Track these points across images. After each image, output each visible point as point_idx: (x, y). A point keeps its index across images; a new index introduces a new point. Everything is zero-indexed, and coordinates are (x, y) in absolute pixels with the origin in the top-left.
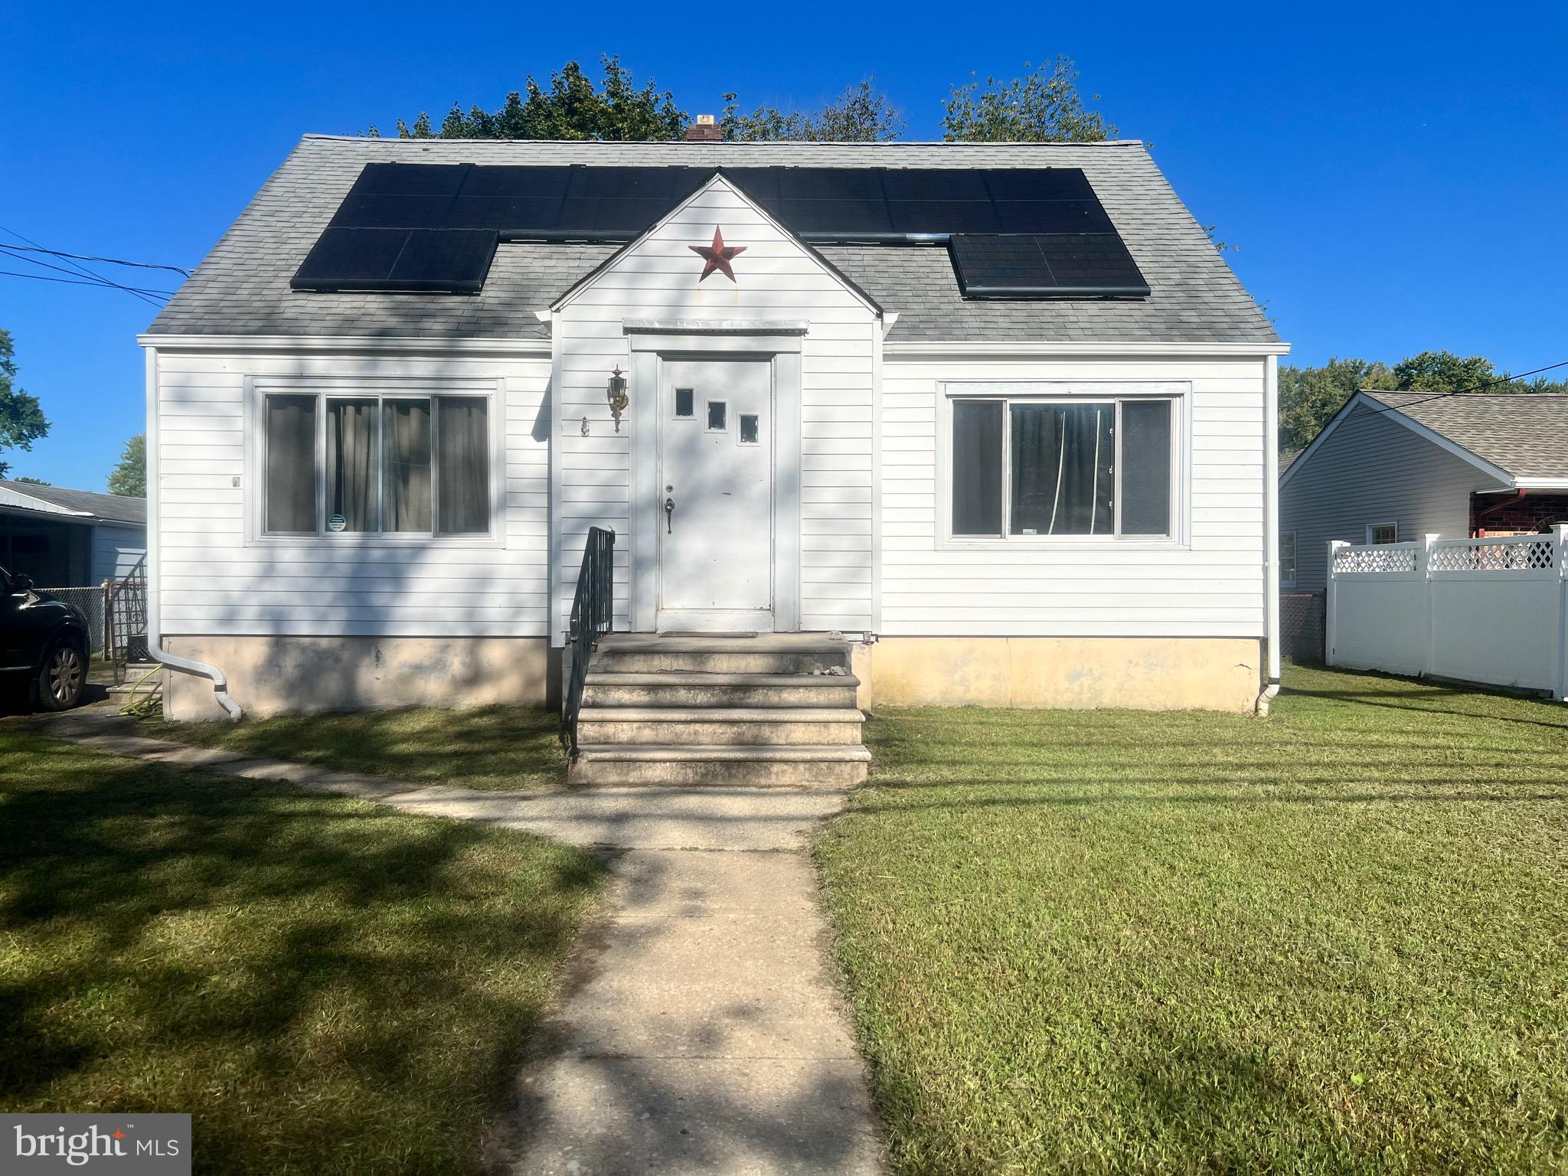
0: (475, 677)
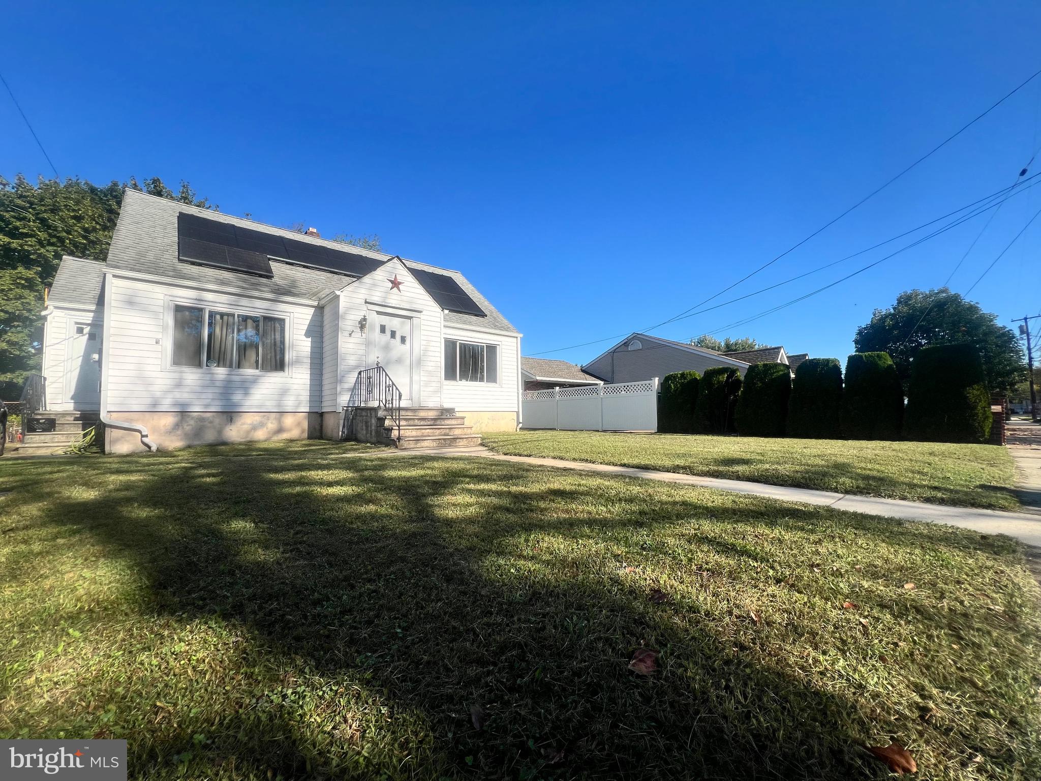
0: (280, 430)
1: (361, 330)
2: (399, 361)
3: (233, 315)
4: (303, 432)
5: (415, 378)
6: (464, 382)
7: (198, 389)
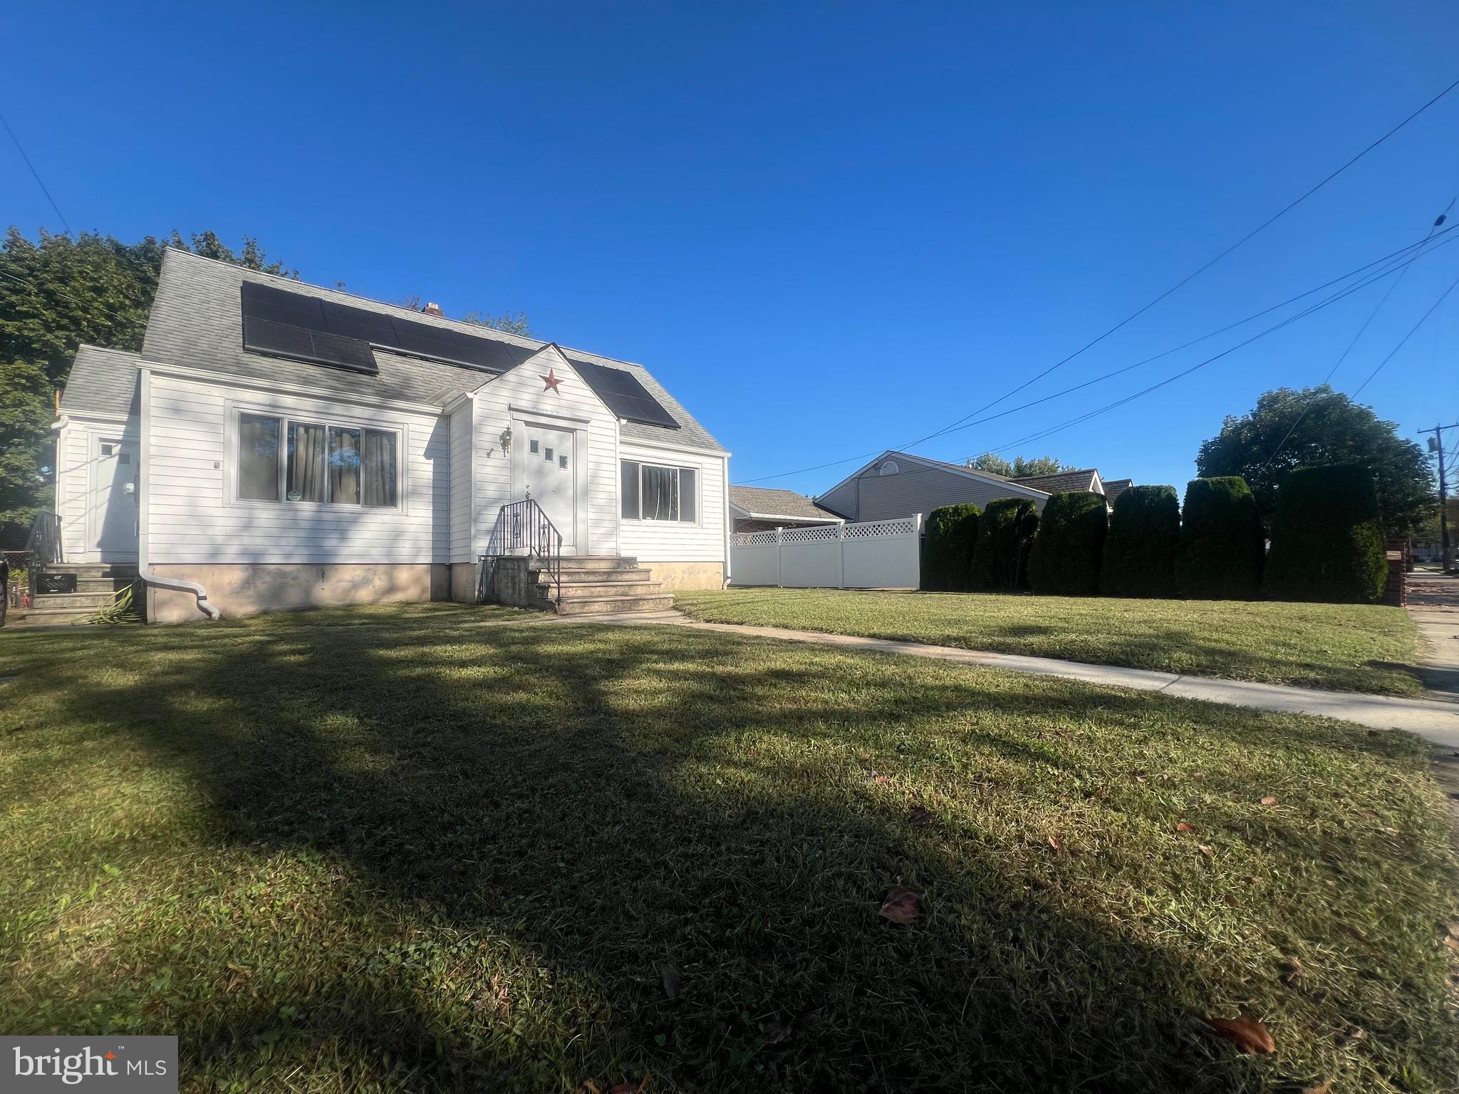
0: (392, 589)
1: (504, 449)
2: (558, 491)
3: (323, 428)
4: (423, 591)
5: (581, 515)
6: (649, 521)
7: (275, 532)
